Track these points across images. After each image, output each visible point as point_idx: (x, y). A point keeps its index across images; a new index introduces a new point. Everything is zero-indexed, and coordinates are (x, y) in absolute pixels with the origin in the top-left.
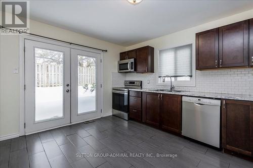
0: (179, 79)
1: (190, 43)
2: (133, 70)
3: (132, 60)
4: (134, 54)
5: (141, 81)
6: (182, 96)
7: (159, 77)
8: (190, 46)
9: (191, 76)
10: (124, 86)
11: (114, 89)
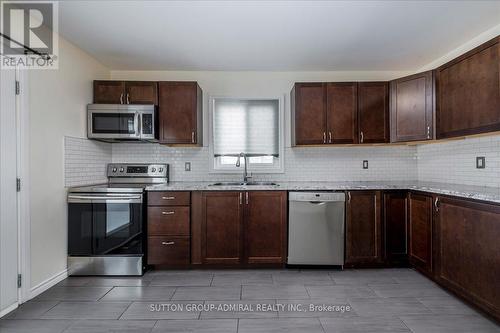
0: (252, 160)
1: (275, 98)
2: (151, 137)
3: (150, 109)
4: (152, 94)
5: (168, 166)
6: (288, 191)
7: (216, 156)
8: (274, 103)
9: (277, 156)
10: (106, 181)
11: (72, 192)
